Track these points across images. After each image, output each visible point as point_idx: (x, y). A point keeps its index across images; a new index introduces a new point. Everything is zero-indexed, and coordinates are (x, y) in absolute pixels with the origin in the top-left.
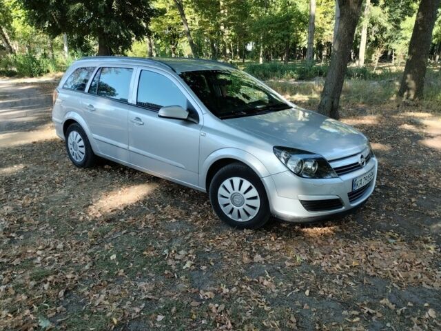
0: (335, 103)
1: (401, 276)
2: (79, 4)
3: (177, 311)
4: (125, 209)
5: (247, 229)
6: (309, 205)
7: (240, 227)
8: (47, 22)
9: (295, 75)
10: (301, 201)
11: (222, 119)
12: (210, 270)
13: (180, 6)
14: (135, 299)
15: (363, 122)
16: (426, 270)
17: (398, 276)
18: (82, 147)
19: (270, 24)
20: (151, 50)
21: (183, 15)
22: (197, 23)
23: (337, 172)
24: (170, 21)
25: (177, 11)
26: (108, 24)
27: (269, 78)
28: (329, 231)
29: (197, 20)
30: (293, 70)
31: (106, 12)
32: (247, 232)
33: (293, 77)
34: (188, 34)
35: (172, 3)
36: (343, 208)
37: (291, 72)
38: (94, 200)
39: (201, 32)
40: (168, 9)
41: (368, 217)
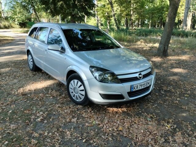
0: (166, 48)
1: (140, 139)
2: (61, 2)
3: (16, 141)
4: (35, 90)
5: (80, 105)
6: (105, 96)
7: (77, 103)
8: (49, 10)
9: (161, 35)
10: (100, 94)
11: (74, 51)
12: (48, 123)
13: (111, 3)
14: (4, 132)
15: (181, 58)
16: (157, 138)
17: (139, 139)
18: (32, 62)
19: (153, 10)
20: (98, 23)
21: (112, 7)
22: (119, 11)
23: (121, 81)
24: (107, 10)
25: (109, 6)
26: (73, 10)
27: (148, 36)
28: (120, 111)
29: (119, 9)
30: (160, 32)
31: (73, 6)
32: (80, 107)
33: (160, 36)
34: (114, 15)
35: (108, 2)
36: (125, 99)
37: (159, 33)
38: (25, 85)
39: (120, 15)
40: (106, 5)
41: (146, 106)
